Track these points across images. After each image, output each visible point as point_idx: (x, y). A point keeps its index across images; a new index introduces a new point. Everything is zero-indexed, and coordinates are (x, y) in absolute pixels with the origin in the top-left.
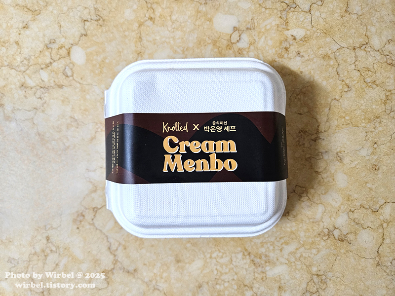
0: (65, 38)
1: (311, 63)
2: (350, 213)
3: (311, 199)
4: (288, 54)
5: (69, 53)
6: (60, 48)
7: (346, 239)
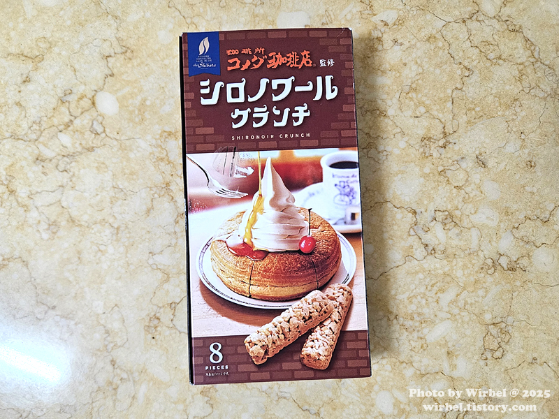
0: (85, 85)
1: (415, 50)
2: (513, 230)
3: (459, 225)
4: (382, 45)
5: (94, 103)
6: (81, 98)
7: (518, 266)
